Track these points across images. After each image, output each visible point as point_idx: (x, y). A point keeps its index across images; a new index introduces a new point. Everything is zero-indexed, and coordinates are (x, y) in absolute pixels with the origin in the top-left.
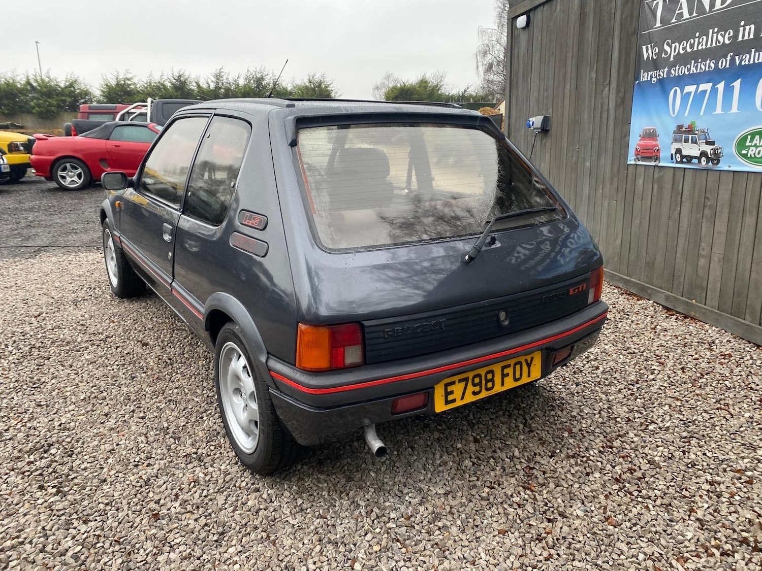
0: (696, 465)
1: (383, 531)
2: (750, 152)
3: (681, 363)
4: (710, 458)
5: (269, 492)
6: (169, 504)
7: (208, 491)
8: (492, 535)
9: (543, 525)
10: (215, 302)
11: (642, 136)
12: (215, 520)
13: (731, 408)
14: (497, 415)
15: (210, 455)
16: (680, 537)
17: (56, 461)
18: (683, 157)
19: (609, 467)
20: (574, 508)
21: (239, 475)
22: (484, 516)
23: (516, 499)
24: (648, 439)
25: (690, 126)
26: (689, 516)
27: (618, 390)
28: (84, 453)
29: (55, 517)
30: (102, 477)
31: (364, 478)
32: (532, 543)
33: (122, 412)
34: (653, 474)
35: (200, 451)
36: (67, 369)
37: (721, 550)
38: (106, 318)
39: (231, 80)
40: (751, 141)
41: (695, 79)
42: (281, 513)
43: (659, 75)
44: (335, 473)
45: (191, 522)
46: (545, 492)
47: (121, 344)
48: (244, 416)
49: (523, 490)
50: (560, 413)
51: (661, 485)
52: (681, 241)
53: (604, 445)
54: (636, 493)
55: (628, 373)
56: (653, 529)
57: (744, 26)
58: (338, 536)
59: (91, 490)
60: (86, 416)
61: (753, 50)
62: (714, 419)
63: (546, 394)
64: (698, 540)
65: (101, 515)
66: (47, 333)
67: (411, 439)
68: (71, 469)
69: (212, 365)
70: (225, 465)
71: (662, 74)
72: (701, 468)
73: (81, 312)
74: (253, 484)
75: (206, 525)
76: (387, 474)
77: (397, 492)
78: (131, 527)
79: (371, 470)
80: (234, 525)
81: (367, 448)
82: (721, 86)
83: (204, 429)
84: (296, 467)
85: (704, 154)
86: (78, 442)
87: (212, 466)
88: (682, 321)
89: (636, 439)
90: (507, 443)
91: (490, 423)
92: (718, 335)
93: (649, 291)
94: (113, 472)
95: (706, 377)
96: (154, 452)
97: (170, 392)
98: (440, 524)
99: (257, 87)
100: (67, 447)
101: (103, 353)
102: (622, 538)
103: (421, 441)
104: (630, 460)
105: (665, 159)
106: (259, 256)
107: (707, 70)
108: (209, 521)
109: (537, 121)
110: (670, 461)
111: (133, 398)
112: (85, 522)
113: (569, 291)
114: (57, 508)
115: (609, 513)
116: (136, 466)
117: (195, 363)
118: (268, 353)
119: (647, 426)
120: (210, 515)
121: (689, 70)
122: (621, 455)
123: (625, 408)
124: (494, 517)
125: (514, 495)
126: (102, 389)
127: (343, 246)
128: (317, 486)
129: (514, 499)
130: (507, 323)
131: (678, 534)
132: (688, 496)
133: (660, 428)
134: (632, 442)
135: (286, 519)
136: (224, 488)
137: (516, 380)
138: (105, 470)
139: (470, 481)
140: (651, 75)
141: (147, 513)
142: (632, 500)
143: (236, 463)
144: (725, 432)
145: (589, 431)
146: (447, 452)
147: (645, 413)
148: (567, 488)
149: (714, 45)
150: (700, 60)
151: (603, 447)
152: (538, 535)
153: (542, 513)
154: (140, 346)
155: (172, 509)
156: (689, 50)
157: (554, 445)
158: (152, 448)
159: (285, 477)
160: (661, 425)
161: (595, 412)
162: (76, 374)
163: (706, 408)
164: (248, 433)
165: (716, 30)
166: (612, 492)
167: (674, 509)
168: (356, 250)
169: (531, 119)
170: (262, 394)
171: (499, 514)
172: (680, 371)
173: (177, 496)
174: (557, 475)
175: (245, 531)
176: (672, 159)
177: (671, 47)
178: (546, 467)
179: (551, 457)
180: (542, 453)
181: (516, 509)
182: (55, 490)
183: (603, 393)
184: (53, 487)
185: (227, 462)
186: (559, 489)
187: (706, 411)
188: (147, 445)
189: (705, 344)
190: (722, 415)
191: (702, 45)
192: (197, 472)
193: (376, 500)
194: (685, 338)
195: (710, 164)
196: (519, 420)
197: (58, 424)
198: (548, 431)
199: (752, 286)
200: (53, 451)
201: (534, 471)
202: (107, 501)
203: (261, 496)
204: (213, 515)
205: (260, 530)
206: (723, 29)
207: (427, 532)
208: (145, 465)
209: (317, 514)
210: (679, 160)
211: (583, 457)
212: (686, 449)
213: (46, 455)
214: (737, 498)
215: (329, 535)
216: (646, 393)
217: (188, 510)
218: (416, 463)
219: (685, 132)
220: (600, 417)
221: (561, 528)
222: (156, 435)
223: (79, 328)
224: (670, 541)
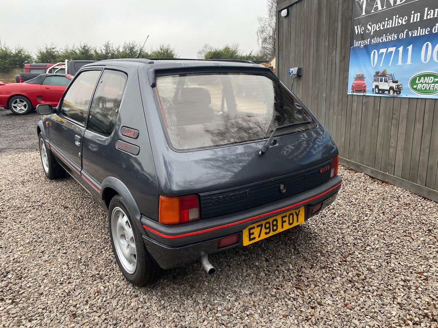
0: (395, 270)
1: (214, 319)
2: (418, 87)
3: (382, 210)
4: (403, 266)
5: (144, 297)
6: (82, 307)
7: (106, 297)
8: (279, 318)
9: (309, 311)
10: (108, 183)
11: (355, 78)
12: (111, 316)
13: (412, 235)
14: (278, 244)
15: (107, 275)
16: (389, 314)
17: (11, 283)
18: (379, 90)
19: (345, 273)
20: (326, 299)
21: (125, 287)
22: (274, 306)
23: (292, 295)
24: (366, 255)
25: (383, 72)
26: (393, 301)
27: (347, 226)
28: (29, 277)
29: (11, 318)
30: (40, 292)
31: (201, 286)
32: (303, 322)
33: (52, 250)
34: (371, 276)
35: (101, 273)
36: (18, 224)
37: (413, 321)
38: (42, 192)
39: (114, 48)
40: (419, 80)
41: (386, 45)
42: (152, 310)
43: (365, 43)
44: (184, 284)
45: (96, 318)
46: (309, 290)
47: (51, 208)
48: (127, 251)
49: (296, 290)
50: (314, 241)
51: (376, 283)
52: (379, 138)
53: (342, 260)
54: (361, 289)
55: (352, 216)
56: (373, 310)
57: (414, 14)
58: (187, 323)
59: (33, 300)
60: (30, 253)
61: (419, 28)
62: (403, 242)
63: (306, 230)
64: (399, 316)
65: (40, 316)
66: (6, 202)
67: (228, 260)
68: (21, 288)
69: (107, 219)
70: (117, 281)
71: (366, 42)
72: (398, 272)
73: (26, 189)
74: (134, 292)
75: (106, 319)
76: (215, 283)
77: (222, 294)
78: (59, 323)
79: (205, 281)
80: (123, 319)
81: (202, 267)
82: (401, 49)
83: (103, 259)
84: (160, 281)
85: (391, 88)
86: (25, 270)
87: (108, 282)
88: (381, 185)
89: (359, 256)
90: (285, 261)
91: (274, 249)
92: (402, 192)
93: (361, 168)
94: (47, 288)
95: (397, 217)
96: (73, 274)
97: (82, 236)
98: (248, 313)
99: (131, 52)
100: (18, 273)
101: (40, 214)
102: (355, 317)
103: (234, 262)
104: (357, 268)
105: (369, 91)
106: (134, 155)
107: (393, 39)
108: (107, 317)
109: (294, 70)
110: (380, 268)
111: (59, 241)
112: (30, 321)
113: (320, 171)
114: (12, 312)
115: (347, 302)
116: (61, 284)
117: (97, 218)
118: (141, 214)
119: (366, 247)
120: (108, 313)
121: (382, 40)
122: (351, 265)
123: (352, 237)
124: (280, 307)
125: (291, 293)
126: (40, 236)
127: (186, 147)
128: (173, 292)
129: (291, 295)
130: (284, 191)
131: (388, 313)
132: (392, 289)
133: (373, 249)
134: (358, 258)
135: (154, 314)
136: (116, 296)
137: (290, 224)
138: (42, 287)
139: (264, 285)
140: (360, 43)
141: (69, 313)
142: (360, 293)
143: (123, 280)
144: (410, 250)
145: (332, 252)
146: (250, 268)
147: (364, 240)
148: (322, 287)
149: (396, 25)
150: (388, 34)
151: (341, 261)
152: (306, 317)
153: (308, 303)
154: (63, 209)
155: (84, 310)
156: (382, 28)
157: (312, 261)
158: (71, 272)
159: (153, 287)
160: (373, 247)
161: (335, 240)
162: (24, 227)
163: (398, 236)
164: (130, 262)
165: (397, 16)
166: (348, 288)
167: (384, 297)
168: (194, 150)
169: (291, 69)
170: (138, 239)
171: (282, 305)
172: (382, 214)
173: (87, 302)
174: (315, 279)
175: (130, 322)
176: (373, 91)
177: (371, 26)
178: (309, 275)
179: (311, 269)
180: (306, 266)
181: (292, 301)
182: (11, 301)
183: (339, 229)
184: (10, 299)
185: (118, 279)
186: (317, 288)
187: (398, 238)
188: (68, 270)
189: (395, 197)
190: (407, 240)
191: (389, 26)
192: (99, 286)
193: (209, 300)
194: (383, 195)
195: (395, 94)
196: (291, 247)
197: (13, 259)
198: (308, 253)
199: (421, 164)
200: (10, 276)
201: (302, 277)
202: (43, 307)
203: (139, 300)
204: (110, 313)
205: (139, 321)
206: (402, 16)
207: (241, 318)
208: (67, 283)
209: (174, 309)
210: (377, 92)
211: (330, 268)
212: (388, 261)
213: (5, 279)
214: (420, 289)
215: (181, 323)
216: (363, 228)
217: (94, 310)
218: (232, 276)
219: (380, 76)
220: (338, 243)
221: (320, 312)
222: (74, 264)
223: (25, 198)
224: (383, 317)
